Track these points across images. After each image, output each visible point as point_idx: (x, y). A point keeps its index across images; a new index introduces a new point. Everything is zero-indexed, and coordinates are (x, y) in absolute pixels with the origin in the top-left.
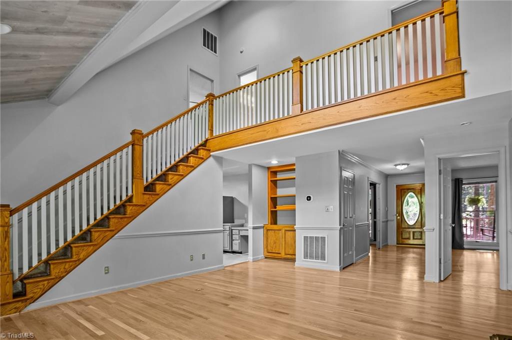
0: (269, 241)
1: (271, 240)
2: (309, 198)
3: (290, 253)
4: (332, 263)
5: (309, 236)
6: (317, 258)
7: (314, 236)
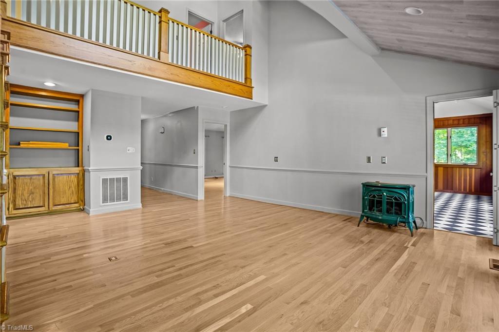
0: (19, 192)
1: (24, 190)
2: (109, 138)
3: (62, 203)
4: (134, 201)
5: (108, 178)
6: (119, 199)
7: (115, 177)
